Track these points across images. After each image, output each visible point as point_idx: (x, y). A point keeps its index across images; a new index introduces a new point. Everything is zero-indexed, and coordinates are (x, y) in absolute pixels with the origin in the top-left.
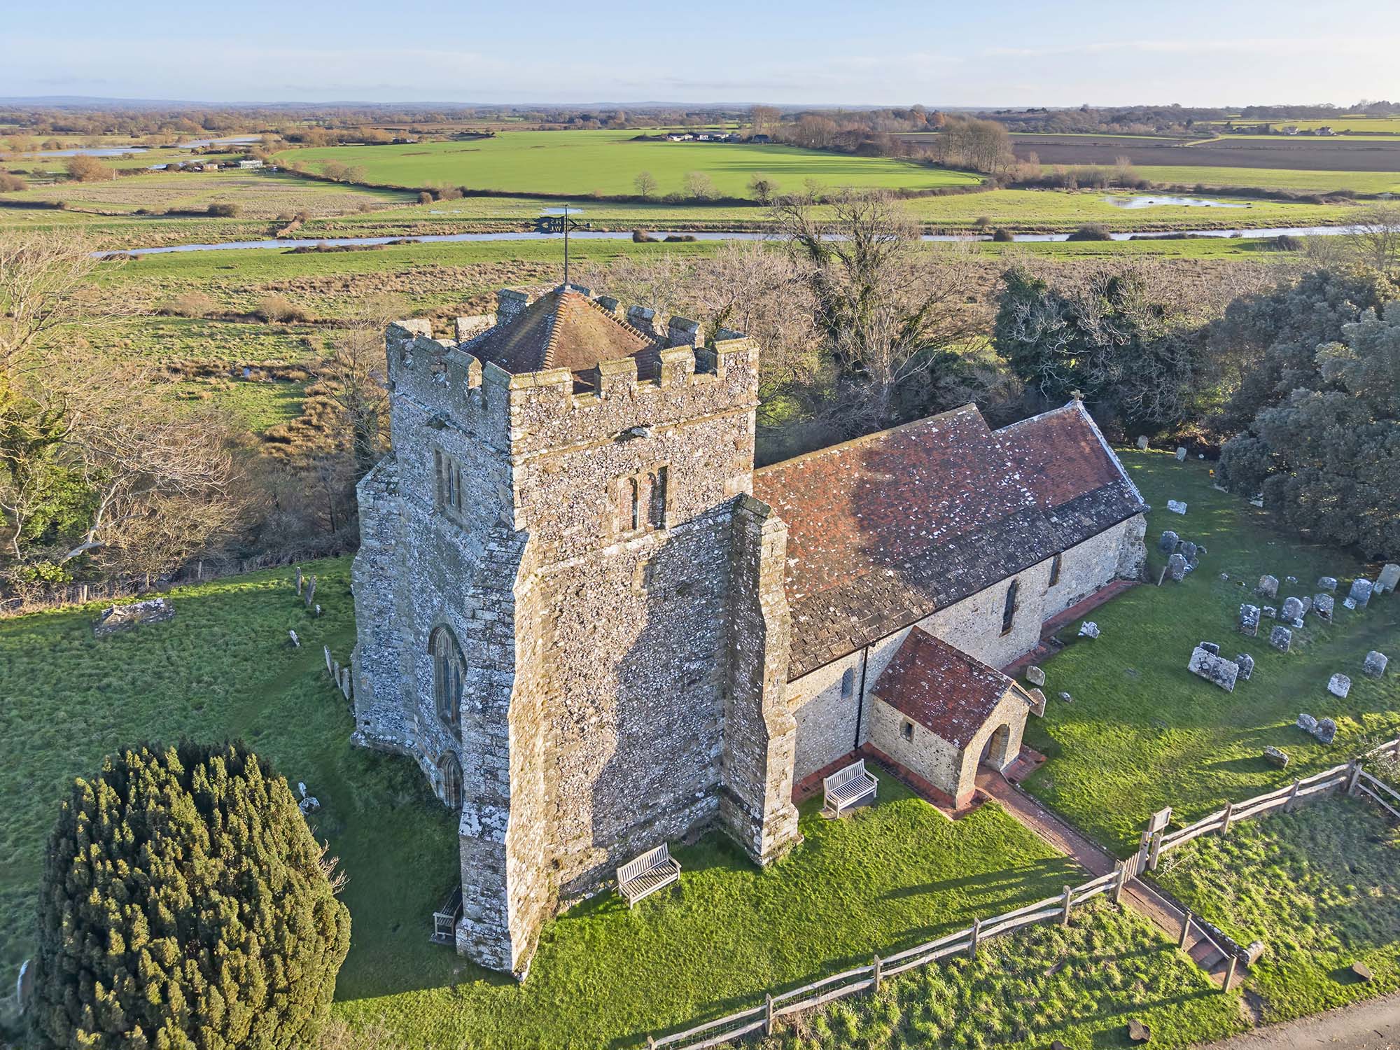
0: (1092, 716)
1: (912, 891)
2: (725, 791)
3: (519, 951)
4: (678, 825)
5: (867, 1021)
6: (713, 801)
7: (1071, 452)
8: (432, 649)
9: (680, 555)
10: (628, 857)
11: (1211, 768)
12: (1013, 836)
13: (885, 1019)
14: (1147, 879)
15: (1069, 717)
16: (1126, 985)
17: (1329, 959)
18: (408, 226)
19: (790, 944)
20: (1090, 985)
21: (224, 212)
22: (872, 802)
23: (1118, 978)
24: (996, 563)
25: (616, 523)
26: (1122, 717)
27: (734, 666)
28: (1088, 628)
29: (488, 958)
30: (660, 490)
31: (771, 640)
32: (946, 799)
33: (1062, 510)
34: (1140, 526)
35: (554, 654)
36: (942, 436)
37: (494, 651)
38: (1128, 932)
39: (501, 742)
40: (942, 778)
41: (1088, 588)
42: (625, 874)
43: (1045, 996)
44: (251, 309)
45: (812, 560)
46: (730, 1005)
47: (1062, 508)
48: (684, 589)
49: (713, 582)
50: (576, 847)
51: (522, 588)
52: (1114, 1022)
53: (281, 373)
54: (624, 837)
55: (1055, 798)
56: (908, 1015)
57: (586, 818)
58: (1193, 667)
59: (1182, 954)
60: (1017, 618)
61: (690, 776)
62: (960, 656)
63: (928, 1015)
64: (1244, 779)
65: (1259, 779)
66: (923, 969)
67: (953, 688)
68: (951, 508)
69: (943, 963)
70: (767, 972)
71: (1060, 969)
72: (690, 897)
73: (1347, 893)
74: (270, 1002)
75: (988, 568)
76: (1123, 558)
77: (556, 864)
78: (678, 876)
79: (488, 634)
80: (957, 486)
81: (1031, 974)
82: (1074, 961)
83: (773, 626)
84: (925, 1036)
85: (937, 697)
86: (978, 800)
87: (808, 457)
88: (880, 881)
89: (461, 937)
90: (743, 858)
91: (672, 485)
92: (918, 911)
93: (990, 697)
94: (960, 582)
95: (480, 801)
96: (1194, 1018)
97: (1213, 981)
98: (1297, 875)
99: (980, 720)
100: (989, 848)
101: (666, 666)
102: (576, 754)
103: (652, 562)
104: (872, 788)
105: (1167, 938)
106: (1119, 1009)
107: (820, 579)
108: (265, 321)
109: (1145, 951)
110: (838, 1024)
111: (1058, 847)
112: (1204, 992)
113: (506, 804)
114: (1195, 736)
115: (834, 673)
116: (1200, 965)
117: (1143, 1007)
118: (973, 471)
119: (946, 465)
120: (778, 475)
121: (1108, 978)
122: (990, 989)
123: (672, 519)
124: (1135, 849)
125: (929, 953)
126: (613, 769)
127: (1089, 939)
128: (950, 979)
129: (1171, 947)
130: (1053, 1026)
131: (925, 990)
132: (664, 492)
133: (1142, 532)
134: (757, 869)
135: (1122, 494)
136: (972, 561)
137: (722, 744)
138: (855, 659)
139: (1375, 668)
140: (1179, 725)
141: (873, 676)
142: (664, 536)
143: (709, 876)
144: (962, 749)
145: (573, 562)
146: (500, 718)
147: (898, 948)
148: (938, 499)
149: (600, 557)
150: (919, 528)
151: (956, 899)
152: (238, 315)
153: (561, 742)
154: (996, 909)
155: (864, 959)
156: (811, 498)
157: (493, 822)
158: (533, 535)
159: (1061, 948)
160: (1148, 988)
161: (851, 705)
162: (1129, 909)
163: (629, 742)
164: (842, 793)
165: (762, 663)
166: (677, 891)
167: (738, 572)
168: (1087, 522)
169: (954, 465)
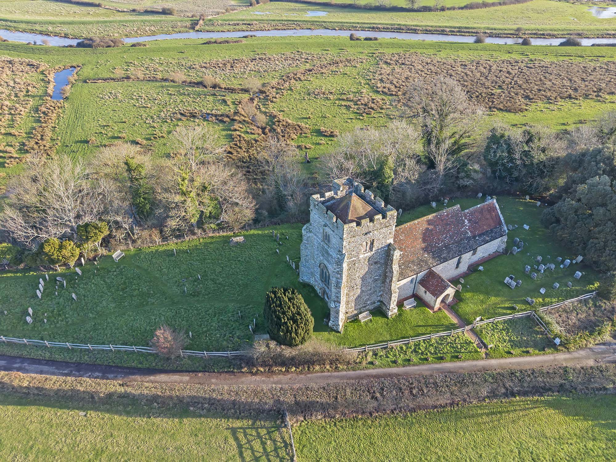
0: (473, 292)
1: (420, 326)
2: (381, 302)
3: (341, 328)
4: (371, 307)
5: (407, 348)
6: (379, 303)
7: (488, 216)
8: (319, 267)
9: (375, 256)
10: (361, 313)
11: (498, 308)
12: (445, 317)
13: (411, 348)
14: (473, 330)
15: (467, 291)
16: (460, 348)
17: (507, 349)
18: (249, 24)
19: (394, 333)
20: (453, 347)
21: (169, 12)
22: (415, 307)
23: (459, 347)
24: (455, 253)
25: (362, 251)
26: (481, 292)
27: (386, 278)
28: (481, 268)
29: (335, 328)
30: (372, 243)
31: (394, 275)
32: (432, 308)
33: (480, 235)
34: (505, 239)
35: (349, 276)
36: (447, 215)
37: (339, 276)
38: (464, 339)
39: (340, 292)
40: (432, 304)
41: (486, 255)
42: (360, 316)
43: (443, 348)
44: (199, 80)
45: (406, 252)
46: (381, 342)
47: (480, 234)
48: (376, 263)
49: (382, 261)
50: (350, 310)
51: (345, 265)
52: (456, 354)
53: (220, 118)
54: (360, 309)
55: (458, 311)
56: (415, 348)
57: (353, 305)
58: (505, 282)
59: (475, 345)
60: (460, 265)
61: (375, 298)
62: (440, 277)
63: (419, 348)
64: (505, 311)
65: (509, 312)
66: (420, 341)
67: (437, 285)
68: (446, 238)
69: (424, 340)
70: (388, 338)
71: (448, 344)
72: (373, 322)
73: (517, 338)
74: (306, 332)
75: (453, 254)
76: (499, 247)
77: (347, 313)
78: (371, 318)
79: (338, 273)
80: (449, 230)
81: (441, 344)
82: (451, 343)
83: (395, 272)
84: (418, 352)
85: (433, 286)
86: (440, 309)
87: (408, 224)
88: (414, 323)
89: (330, 324)
90: (385, 315)
91: (375, 242)
92: (421, 330)
93: (445, 288)
94: (444, 258)
95: (335, 301)
96: (473, 356)
97: (479, 350)
98: (507, 333)
99: (442, 293)
100: (439, 320)
101: (371, 277)
102: (352, 294)
103: (370, 258)
104: (415, 304)
105: (472, 341)
106: (458, 352)
107: (408, 257)
108: (206, 88)
109: (467, 343)
110: (401, 348)
111: (455, 321)
112: (476, 351)
113: (340, 303)
114: (498, 299)
115: (410, 279)
116: (478, 347)
117: (463, 352)
118: (454, 226)
119: (447, 224)
120: (400, 229)
121: (457, 347)
122: (433, 346)
123: (374, 249)
124: (472, 324)
125: (421, 338)
126: (359, 296)
127: (455, 340)
128: (425, 343)
129: (472, 343)
130: (444, 353)
131: (419, 344)
132: (373, 244)
133: (506, 240)
134: (388, 318)
135: (501, 229)
136: (449, 253)
137: (382, 292)
138: (414, 276)
139: (556, 287)
140: (495, 296)
141: (418, 279)
142: (372, 253)
143: (378, 318)
144: (437, 299)
145: (354, 259)
146: (340, 288)
147: (415, 336)
148: (443, 235)
149: (359, 258)
150: (436, 243)
151: (429, 329)
152: (194, 83)
153: (349, 291)
154: (438, 332)
155: (408, 337)
156: (408, 236)
157: (337, 305)
158: (346, 254)
159: (449, 340)
160: (465, 349)
161: (413, 286)
162: (466, 335)
163: (362, 291)
164: (407, 305)
165: (392, 279)
166: (371, 320)
167: (388, 260)
168: (488, 239)
169: (449, 224)
